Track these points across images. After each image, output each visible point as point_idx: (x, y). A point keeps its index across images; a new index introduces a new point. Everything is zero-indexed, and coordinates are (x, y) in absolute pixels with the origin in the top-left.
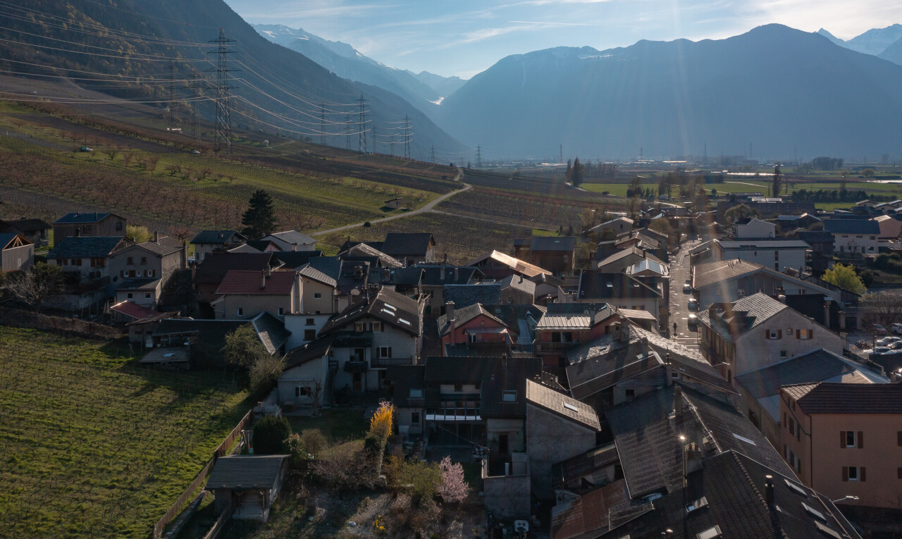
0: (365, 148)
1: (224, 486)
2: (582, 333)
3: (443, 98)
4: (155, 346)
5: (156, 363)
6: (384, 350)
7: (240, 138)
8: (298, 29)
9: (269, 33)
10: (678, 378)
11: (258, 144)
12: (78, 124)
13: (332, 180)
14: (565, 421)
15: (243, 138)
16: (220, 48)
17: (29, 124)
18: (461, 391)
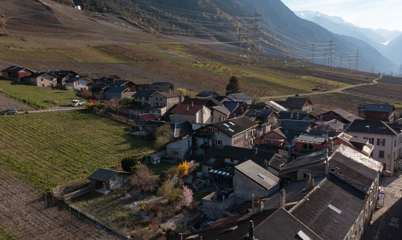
0: (331, 64)
1: (93, 178)
2: (316, 145)
3: (388, 42)
4: (142, 130)
5: (135, 135)
6: (219, 141)
7: (275, 60)
8: (316, 11)
9: (302, 14)
10: (335, 172)
11: (282, 63)
12: (203, 54)
13: (297, 77)
14: (252, 181)
15: (276, 60)
16: (256, 19)
17: (184, 53)
18: (233, 162)
